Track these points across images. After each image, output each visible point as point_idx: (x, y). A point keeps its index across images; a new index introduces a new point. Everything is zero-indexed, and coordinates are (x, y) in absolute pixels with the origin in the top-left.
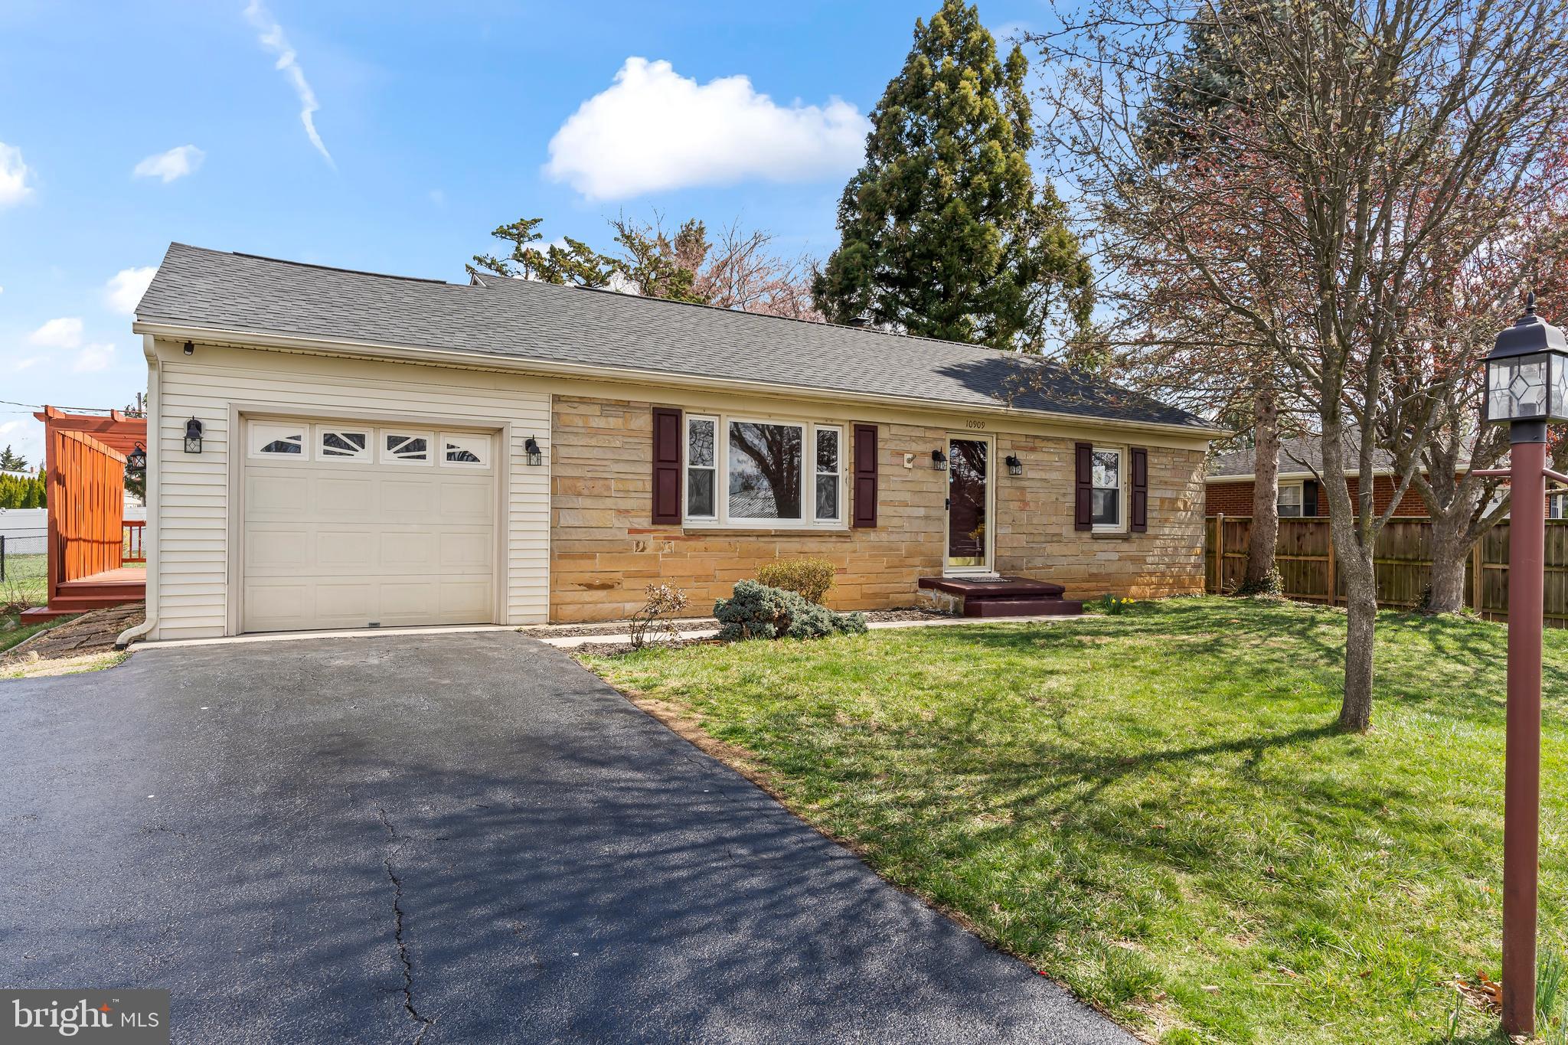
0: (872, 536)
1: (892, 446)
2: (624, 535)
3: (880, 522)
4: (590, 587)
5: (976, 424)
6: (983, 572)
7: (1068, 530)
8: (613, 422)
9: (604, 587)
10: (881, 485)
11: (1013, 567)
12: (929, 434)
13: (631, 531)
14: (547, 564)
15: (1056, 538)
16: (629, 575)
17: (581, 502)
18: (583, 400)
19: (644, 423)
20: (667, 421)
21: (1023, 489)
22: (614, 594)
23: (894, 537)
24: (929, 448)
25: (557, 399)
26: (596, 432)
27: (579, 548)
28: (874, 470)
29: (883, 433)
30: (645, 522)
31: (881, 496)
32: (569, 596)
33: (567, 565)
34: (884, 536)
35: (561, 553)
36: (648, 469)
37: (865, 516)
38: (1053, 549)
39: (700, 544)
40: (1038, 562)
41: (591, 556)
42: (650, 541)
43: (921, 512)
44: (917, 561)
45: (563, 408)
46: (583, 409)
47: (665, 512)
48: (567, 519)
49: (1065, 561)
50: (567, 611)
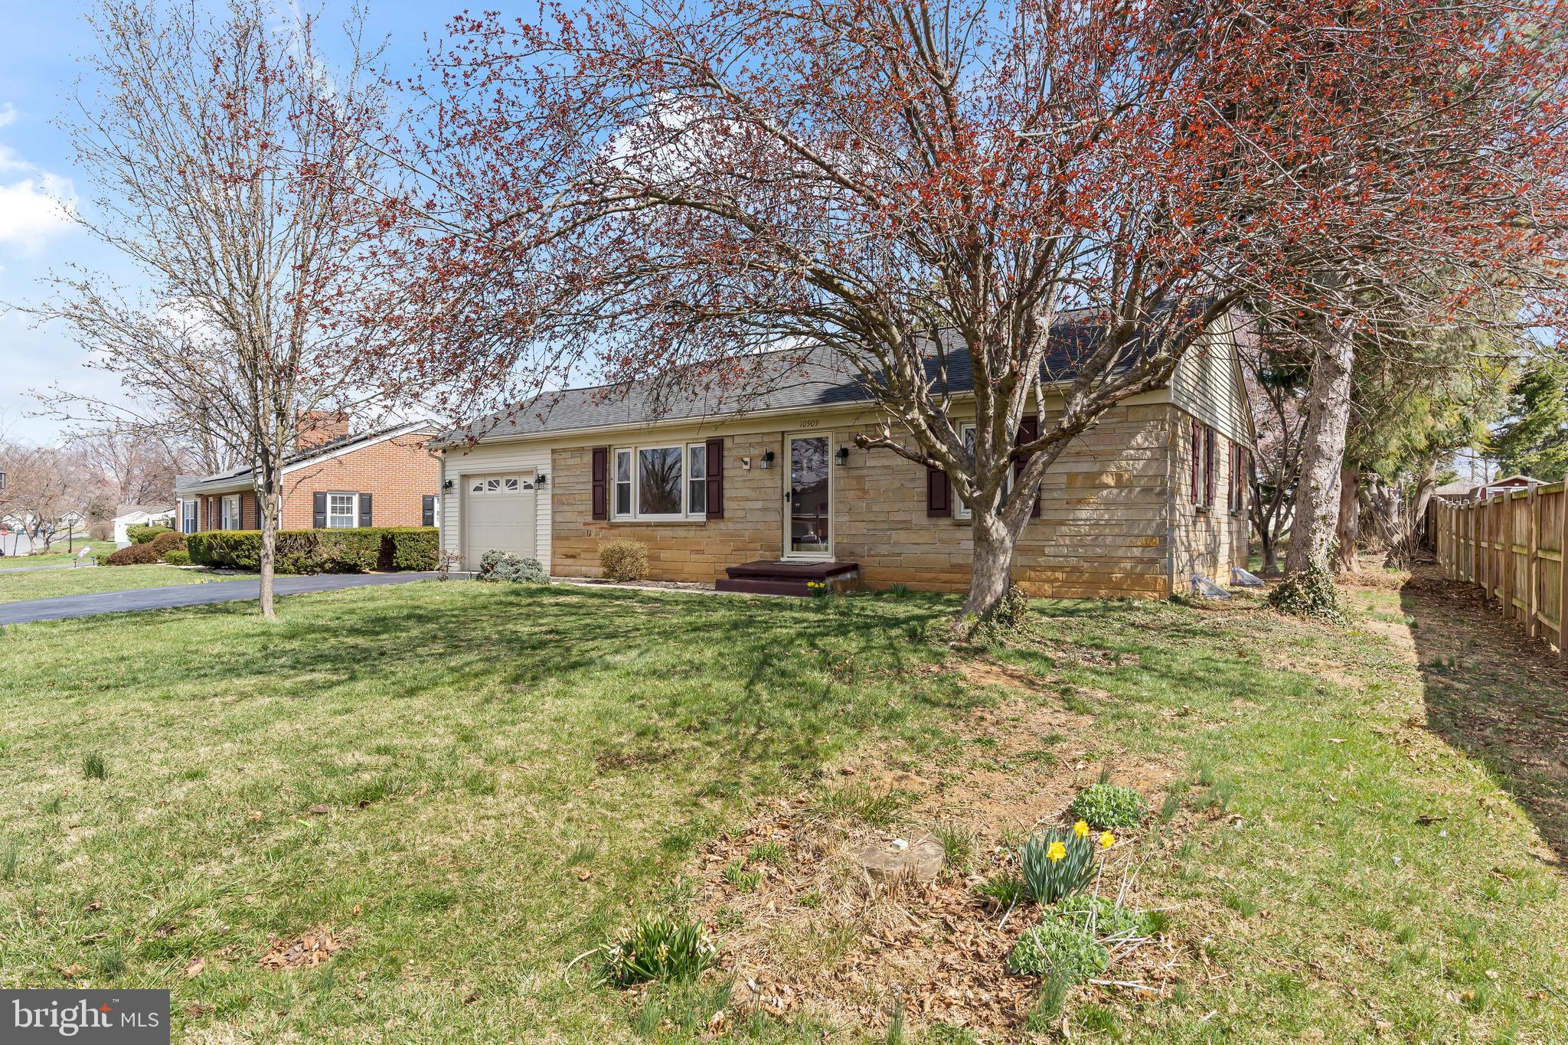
0: (722, 525)
1: (735, 453)
2: (581, 527)
3: (726, 514)
4: (567, 557)
5: (810, 423)
6: (823, 556)
7: (920, 516)
8: (577, 460)
9: (573, 557)
10: (726, 485)
11: (852, 554)
12: (766, 439)
13: (585, 524)
14: (549, 542)
15: (906, 526)
16: (585, 551)
17: (566, 508)
18: (564, 450)
19: (588, 458)
20: (601, 456)
21: (860, 478)
22: (578, 562)
23: (739, 526)
24: (761, 451)
25: (553, 451)
26: (569, 467)
27: (563, 534)
28: (719, 474)
29: (728, 444)
30: (589, 518)
31: (727, 493)
32: (559, 561)
33: (558, 543)
34: (730, 525)
35: (556, 537)
36: (590, 486)
37: (716, 512)
38: (902, 536)
39: (615, 532)
40: (884, 549)
41: (567, 538)
42: (593, 529)
43: (759, 505)
44: (758, 545)
45: (557, 456)
46: (564, 455)
47: (600, 511)
48: (558, 519)
49: (918, 549)
50: (559, 569)
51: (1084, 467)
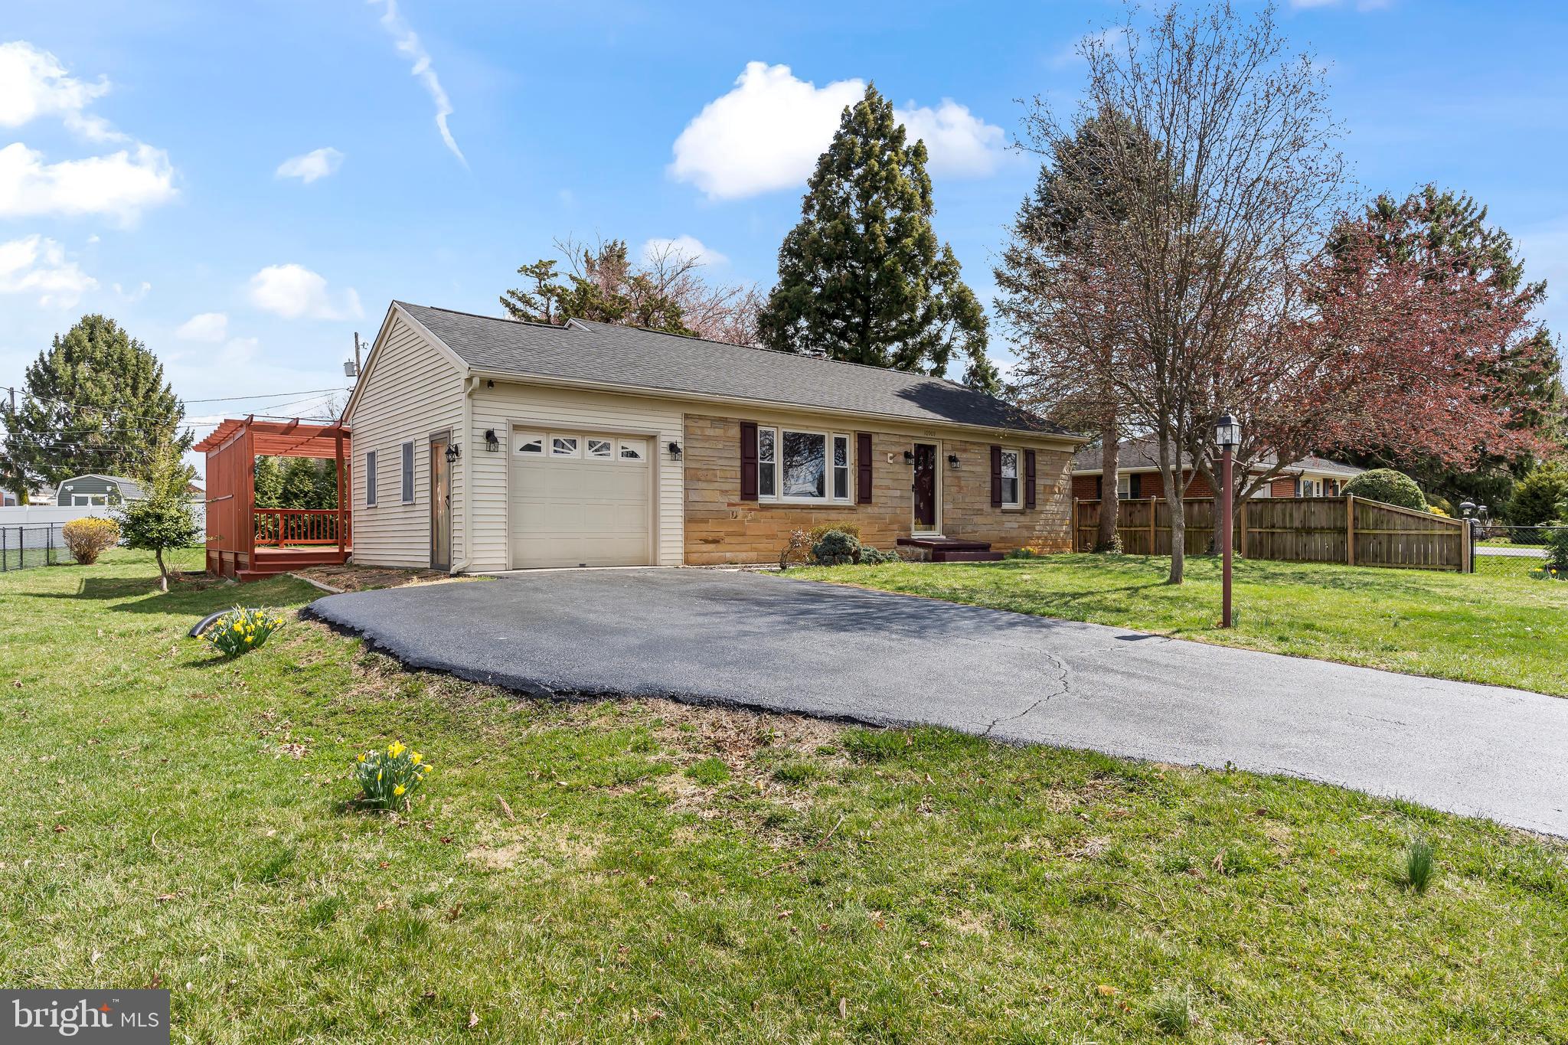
0: (870, 509)
1: (880, 448)
2: (725, 507)
3: (873, 501)
4: (707, 541)
5: (931, 433)
6: (936, 535)
7: (986, 507)
8: (719, 432)
9: (716, 541)
10: (874, 475)
11: (954, 532)
12: (902, 440)
13: (730, 505)
14: (681, 526)
15: (979, 512)
16: (728, 534)
17: (701, 485)
18: (701, 417)
19: (735, 432)
20: (748, 430)
21: (959, 478)
22: (720, 547)
23: (882, 511)
24: (902, 449)
25: (687, 416)
26: (708, 439)
27: (699, 515)
28: (870, 465)
29: (875, 439)
30: (736, 498)
31: (875, 482)
32: (695, 548)
33: (693, 527)
34: (876, 510)
35: (692, 519)
36: (738, 463)
37: (865, 496)
38: (978, 519)
39: (768, 514)
40: (969, 528)
41: (705, 521)
42: (740, 511)
43: (898, 493)
44: (895, 527)
45: (690, 423)
46: (701, 423)
47: (748, 493)
48: (693, 497)
49: (985, 528)
50: (693, 557)
51: (1049, 482)
